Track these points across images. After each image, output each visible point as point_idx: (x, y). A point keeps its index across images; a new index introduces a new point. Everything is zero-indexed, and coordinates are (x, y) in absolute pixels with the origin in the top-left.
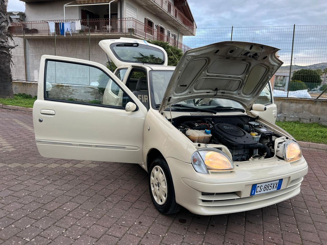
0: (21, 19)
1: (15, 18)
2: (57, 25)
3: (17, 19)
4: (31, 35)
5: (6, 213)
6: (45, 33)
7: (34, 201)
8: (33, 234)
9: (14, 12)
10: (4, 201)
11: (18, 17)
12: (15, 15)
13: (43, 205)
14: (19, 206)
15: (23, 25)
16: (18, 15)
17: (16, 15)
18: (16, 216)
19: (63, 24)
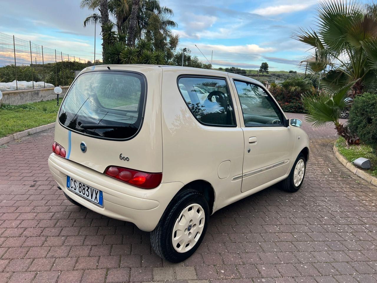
5: (332, 253)
7: (299, 251)
8: (314, 226)
10: (332, 270)
13: (293, 242)
14: (316, 254)
18: (323, 246)
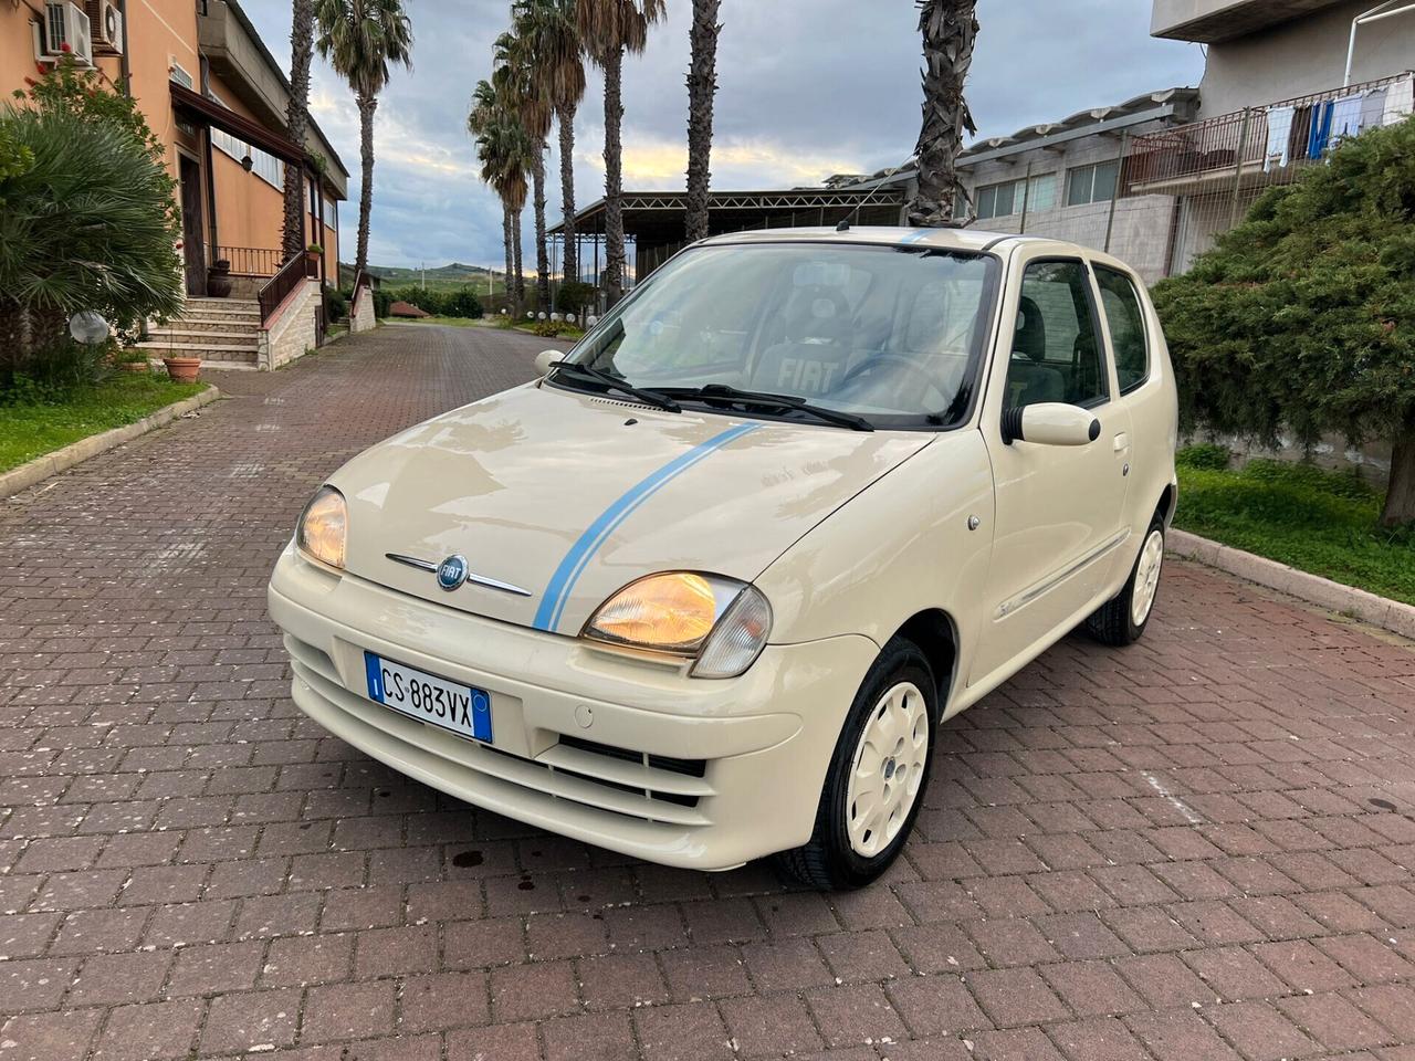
0: (1181, 115)
1: (1156, 118)
2: (1302, 116)
3: (1162, 119)
4: (1193, 180)
6: (1251, 162)
9: (1157, 93)
11: (1167, 110)
12: (1159, 104)
15: (1183, 137)
16: (1168, 101)
17: (1161, 103)
19: (1330, 106)
